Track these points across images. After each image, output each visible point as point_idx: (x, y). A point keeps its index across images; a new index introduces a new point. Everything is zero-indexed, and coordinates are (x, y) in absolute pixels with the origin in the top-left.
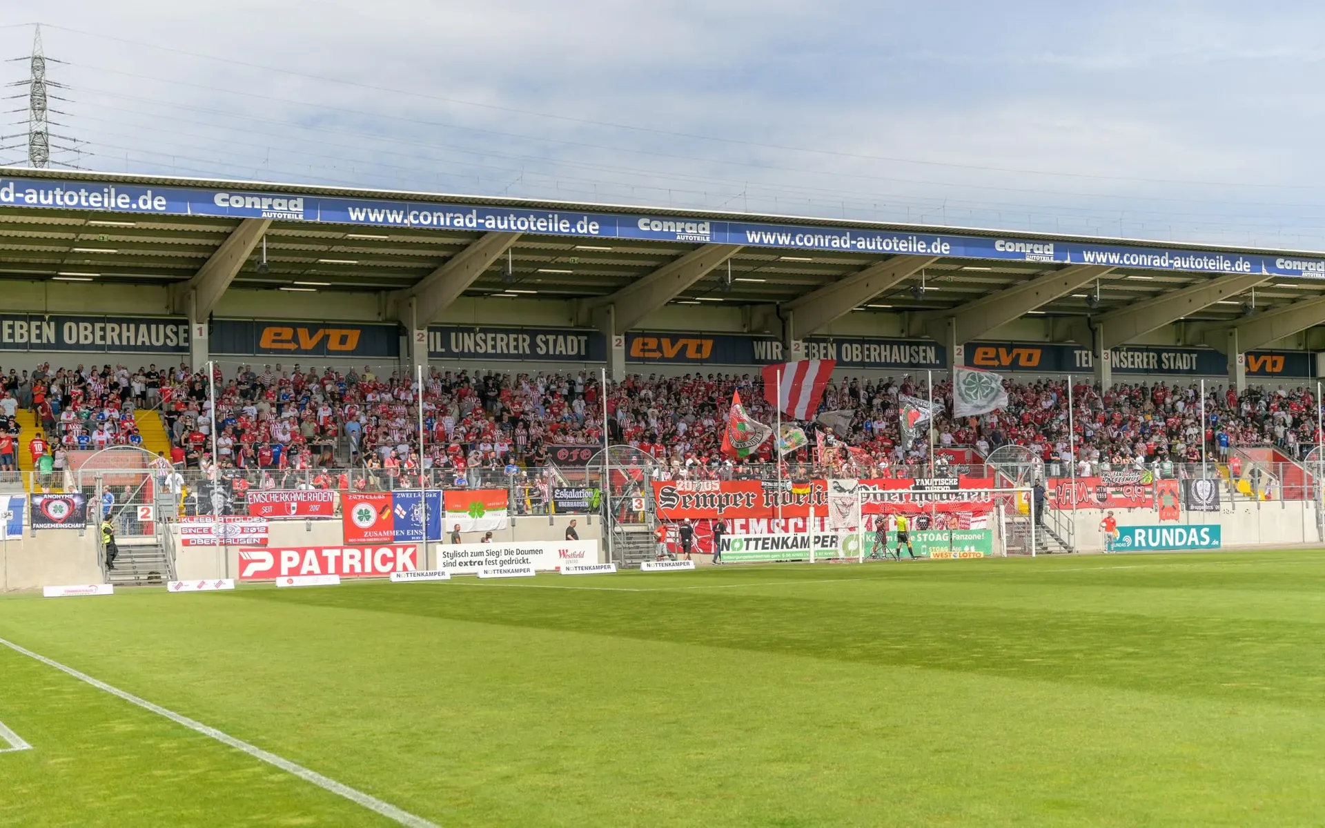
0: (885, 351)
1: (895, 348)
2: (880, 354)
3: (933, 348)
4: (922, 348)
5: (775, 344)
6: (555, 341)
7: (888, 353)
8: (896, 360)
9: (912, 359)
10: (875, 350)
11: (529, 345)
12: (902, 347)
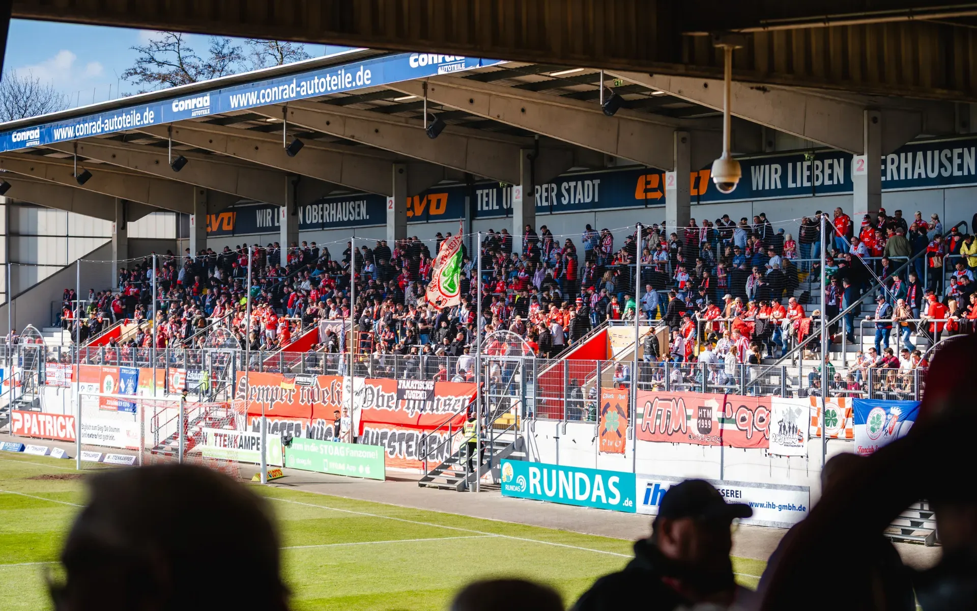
0: (906, 162)
1: (920, 155)
2: (898, 168)
3: (973, 149)
4: (957, 151)
5: (774, 166)
6: (575, 187)
7: (909, 165)
8: (920, 174)
9: (943, 170)
10: (893, 162)
11: (556, 195)
12: (929, 153)
